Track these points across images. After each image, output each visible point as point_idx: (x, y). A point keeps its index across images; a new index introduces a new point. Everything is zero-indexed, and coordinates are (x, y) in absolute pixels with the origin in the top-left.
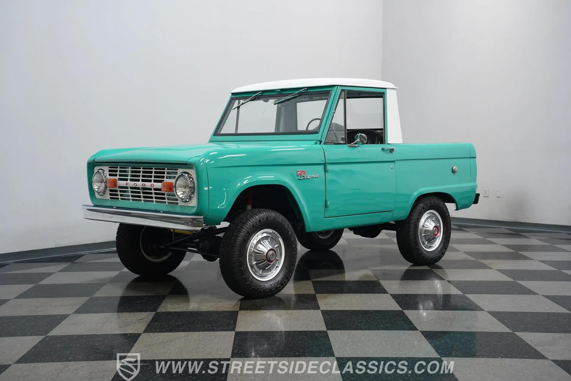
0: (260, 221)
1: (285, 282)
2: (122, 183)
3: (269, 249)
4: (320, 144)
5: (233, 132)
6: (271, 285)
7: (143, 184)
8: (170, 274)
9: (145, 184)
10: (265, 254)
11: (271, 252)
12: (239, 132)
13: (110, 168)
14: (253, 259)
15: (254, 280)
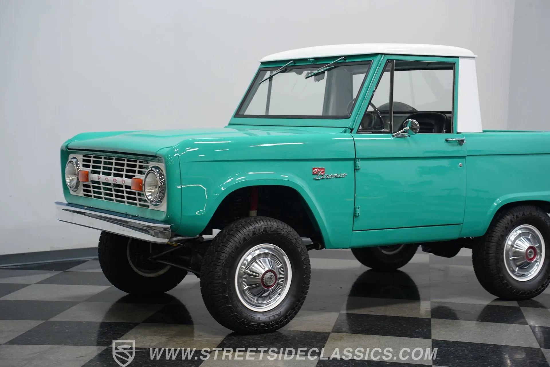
0: (254, 233)
1: (290, 314)
2: (95, 177)
3: (267, 269)
4: (351, 133)
5: (263, 113)
6: (269, 317)
7: (114, 179)
8: (169, 292)
9: (116, 179)
10: (261, 275)
11: (270, 274)
12: (271, 113)
13: (84, 156)
14: (244, 283)
15: (243, 310)
